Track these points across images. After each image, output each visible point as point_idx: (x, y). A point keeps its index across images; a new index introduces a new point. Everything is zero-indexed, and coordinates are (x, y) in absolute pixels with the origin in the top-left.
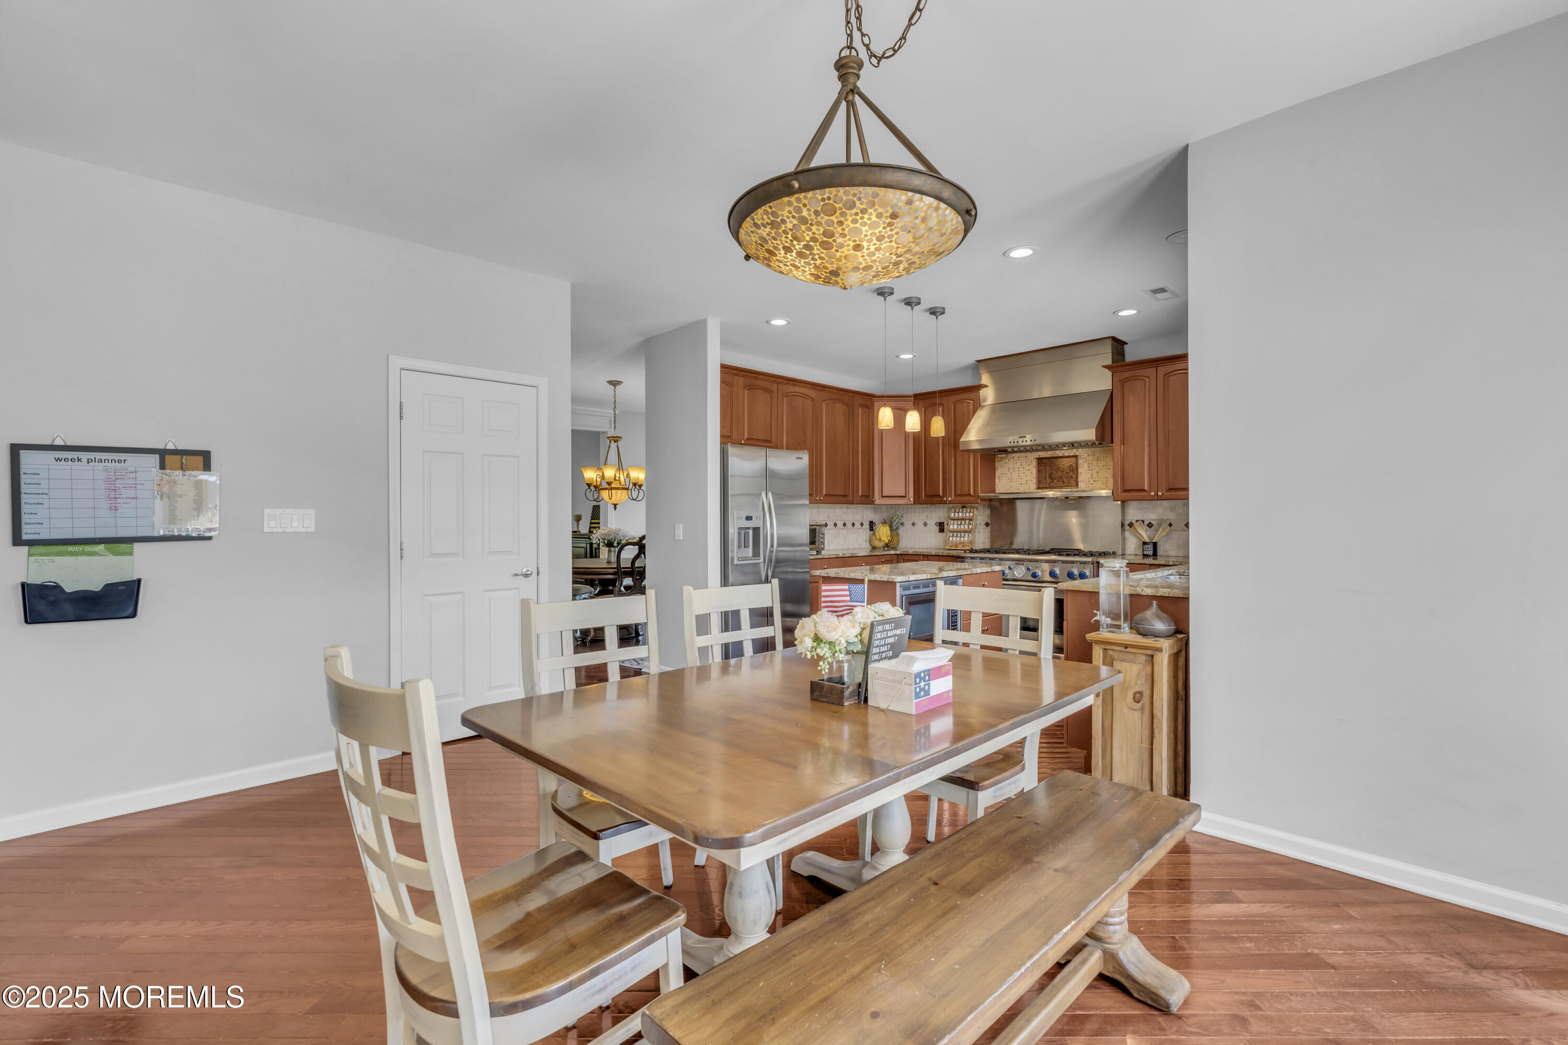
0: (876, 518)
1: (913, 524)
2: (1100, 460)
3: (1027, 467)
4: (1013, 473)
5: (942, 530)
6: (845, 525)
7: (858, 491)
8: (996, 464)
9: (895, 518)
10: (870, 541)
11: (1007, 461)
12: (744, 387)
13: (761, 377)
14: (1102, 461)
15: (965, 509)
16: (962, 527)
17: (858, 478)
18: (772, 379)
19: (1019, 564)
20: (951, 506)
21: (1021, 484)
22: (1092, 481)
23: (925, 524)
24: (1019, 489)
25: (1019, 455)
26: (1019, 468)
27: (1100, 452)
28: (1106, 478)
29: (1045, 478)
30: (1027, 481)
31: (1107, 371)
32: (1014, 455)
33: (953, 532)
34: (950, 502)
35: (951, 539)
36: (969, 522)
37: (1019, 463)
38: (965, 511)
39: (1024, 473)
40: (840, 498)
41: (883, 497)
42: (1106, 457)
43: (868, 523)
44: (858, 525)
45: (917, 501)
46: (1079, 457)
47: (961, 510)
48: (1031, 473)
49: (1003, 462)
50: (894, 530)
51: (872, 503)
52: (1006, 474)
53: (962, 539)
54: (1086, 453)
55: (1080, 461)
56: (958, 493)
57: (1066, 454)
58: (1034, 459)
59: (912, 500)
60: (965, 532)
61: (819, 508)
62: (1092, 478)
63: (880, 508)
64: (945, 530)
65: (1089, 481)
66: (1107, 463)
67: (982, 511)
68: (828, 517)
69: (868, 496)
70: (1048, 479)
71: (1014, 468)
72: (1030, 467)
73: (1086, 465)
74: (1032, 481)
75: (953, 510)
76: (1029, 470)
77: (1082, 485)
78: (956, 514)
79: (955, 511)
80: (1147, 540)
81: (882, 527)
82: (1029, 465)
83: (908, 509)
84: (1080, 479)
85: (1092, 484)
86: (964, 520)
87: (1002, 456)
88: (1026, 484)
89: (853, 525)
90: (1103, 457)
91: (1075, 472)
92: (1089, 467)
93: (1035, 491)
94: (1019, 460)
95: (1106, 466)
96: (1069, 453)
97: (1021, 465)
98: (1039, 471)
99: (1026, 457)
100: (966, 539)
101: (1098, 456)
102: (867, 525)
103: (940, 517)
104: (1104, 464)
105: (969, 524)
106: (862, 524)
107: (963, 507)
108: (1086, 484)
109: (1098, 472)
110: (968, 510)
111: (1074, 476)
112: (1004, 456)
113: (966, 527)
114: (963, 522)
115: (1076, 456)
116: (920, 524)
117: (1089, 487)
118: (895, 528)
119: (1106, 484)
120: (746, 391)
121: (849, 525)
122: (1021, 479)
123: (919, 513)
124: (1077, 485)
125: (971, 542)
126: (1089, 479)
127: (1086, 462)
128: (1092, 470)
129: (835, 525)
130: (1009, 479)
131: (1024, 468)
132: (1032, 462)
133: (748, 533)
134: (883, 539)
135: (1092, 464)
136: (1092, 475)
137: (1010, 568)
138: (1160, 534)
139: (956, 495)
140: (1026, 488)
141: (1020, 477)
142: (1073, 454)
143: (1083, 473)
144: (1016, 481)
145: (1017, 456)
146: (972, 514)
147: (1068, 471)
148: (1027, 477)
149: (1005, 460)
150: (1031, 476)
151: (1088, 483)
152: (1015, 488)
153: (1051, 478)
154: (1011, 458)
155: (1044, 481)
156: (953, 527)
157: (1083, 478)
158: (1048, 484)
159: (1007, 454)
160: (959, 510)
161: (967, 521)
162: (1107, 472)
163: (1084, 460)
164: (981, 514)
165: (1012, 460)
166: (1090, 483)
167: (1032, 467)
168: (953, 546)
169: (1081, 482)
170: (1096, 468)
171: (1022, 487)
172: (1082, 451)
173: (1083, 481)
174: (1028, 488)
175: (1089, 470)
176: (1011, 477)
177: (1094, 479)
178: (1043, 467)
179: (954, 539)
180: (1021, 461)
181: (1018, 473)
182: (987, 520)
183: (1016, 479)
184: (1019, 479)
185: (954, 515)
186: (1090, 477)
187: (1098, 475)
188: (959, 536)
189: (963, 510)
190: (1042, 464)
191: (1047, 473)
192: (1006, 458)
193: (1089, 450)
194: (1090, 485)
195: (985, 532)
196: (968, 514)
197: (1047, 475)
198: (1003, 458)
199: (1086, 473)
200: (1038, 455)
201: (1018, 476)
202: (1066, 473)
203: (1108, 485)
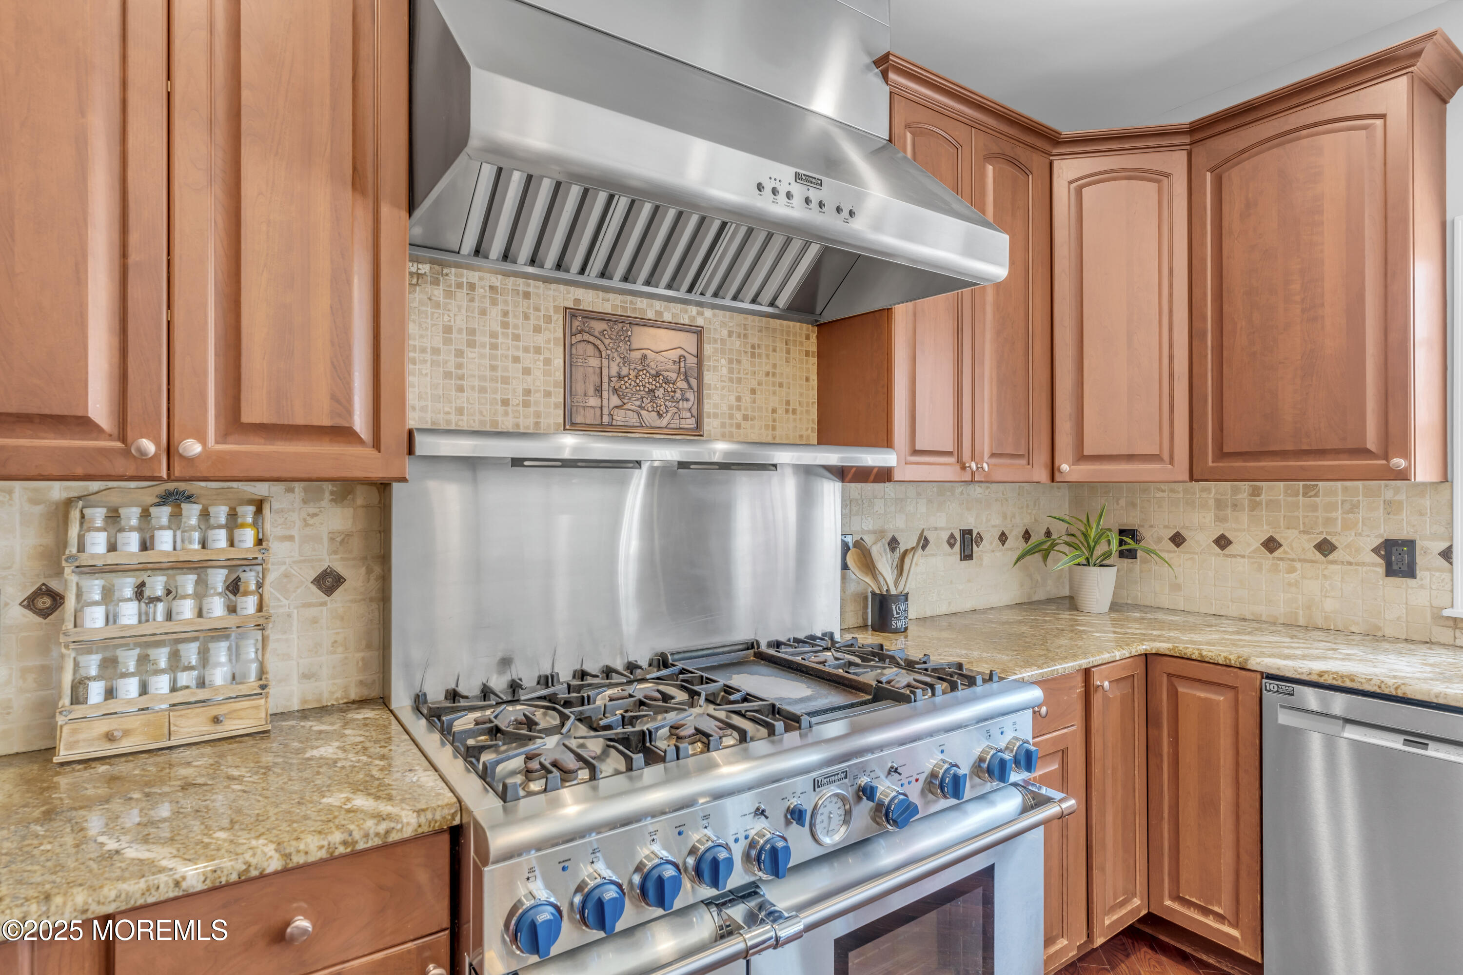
2: (760, 356)
3: (528, 339)
11: (438, 293)
14: (764, 360)
15: (188, 509)
16: (182, 608)
21: (505, 402)
22: (739, 416)
24: (494, 424)
25: (499, 279)
26: (494, 335)
27: (761, 331)
29: (599, 390)
30: (527, 392)
32: (480, 275)
35: (96, 691)
36: (236, 581)
37: (495, 313)
38: (190, 520)
39: (516, 360)
46: (706, 335)
47: (163, 514)
48: (547, 362)
52: (436, 351)
53: (190, 679)
54: (724, 324)
55: (708, 350)
57: (667, 317)
58: (556, 309)
62: (739, 408)
65: (731, 417)
66: (774, 366)
70: (605, 395)
71: (472, 332)
72: (540, 340)
73: (723, 365)
74: (548, 394)
75: (98, 515)
76: (538, 350)
77: (711, 427)
79: (114, 517)
82: (537, 330)
84: (707, 407)
85: (739, 426)
90: (767, 346)
91: (694, 382)
92: (731, 371)
94: (494, 302)
96: (674, 315)
97: (505, 325)
98: (572, 362)
99: (527, 295)
101: (756, 341)
104: (769, 368)
105: (235, 590)
107: (174, 498)
108: (723, 425)
109: (753, 391)
110: (220, 513)
111: (693, 397)
112: (425, 268)
113: (214, 607)
115: (699, 332)
117: (731, 435)
119: (774, 428)
122: (506, 381)
124: (698, 427)
126: (731, 408)
127: (723, 352)
128: (739, 381)
130: (447, 374)
131: (517, 338)
132: (548, 319)
135: (739, 362)
136: (739, 399)
140: (521, 421)
141: (499, 374)
142: (687, 322)
143: (716, 388)
144: (482, 390)
145: (487, 284)
146: (247, 537)
147: (674, 376)
148: (529, 379)
149: (429, 288)
150: (546, 373)
151: (727, 421)
152: (477, 417)
153: (615, 390)
154: (459, 286)
155: (593, 402)
156: (110, 619)
157: (716, 406)
158: (598, 411)
159: (443, 264)
160: (146, 515)
161: (218, 578)
162: (774, 393)
163: (718, 346)
164: (294, 532)
165: (462, 295)
166: (735, 421)
167: (548, 341)
168: (126, 733)
169: (709, 417)
170: (749, 376)
171: (506, 414)
172: (714, 315)
173: (716, 416)
174: (531, 421)
175: (731, 380)
176: (459, 366)
177: (743, 412)
178: (590, 348)
179: (130, 688)
180: (506, 302)
181: (493, 357)
182: (326, 559)
183: (482, 378)
184: (494, 380)
185: (112, 547)
186: (735, 403)
187: (754, 402)
188: (163, 664)
189: (177, 515)
190: (586, 337)
191: (605, 371)
192: (436, 282)
193: (732, 318)
194: (734, 430)
195: (315, 621)
196: (220, 539)
197: (605, 379)
198: (419, 276)
199: (723, 388)
200: (572, 297)
201: (493, 368)
202: (667, 382)
203: (777, 433)
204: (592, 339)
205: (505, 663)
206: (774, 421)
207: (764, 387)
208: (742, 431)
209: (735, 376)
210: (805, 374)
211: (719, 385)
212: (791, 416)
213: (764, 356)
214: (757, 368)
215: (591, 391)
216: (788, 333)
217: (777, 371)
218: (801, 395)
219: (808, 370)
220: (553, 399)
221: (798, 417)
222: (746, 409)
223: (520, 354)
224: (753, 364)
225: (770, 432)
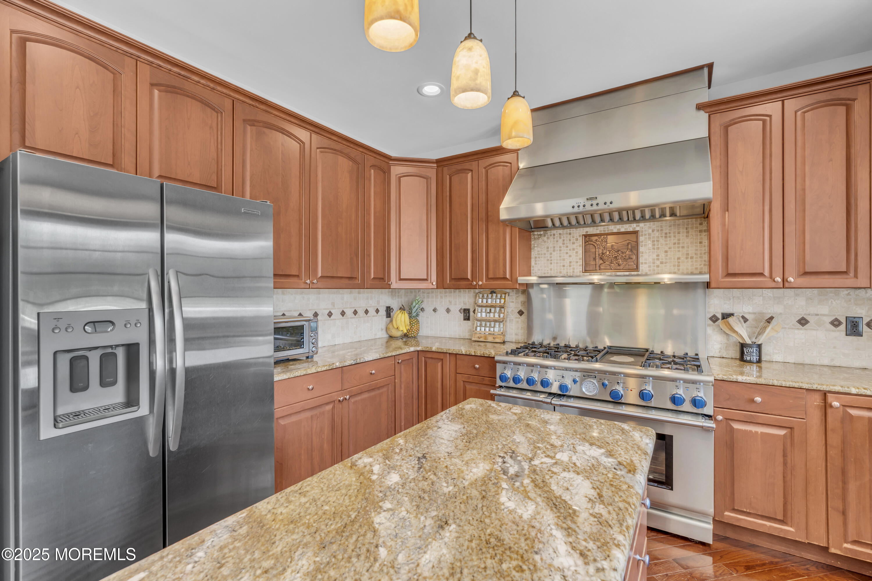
0: (395, 304)
1: (435, 310)
2: (670, 237)
3: (571, 246)
4: (554, 253)
5: (467, 318)
6: (355, 312)
7: (369, 272)
8: (532, 243)
9: (414, 304)
10: (387, 329)
11: (545, 238)
12: (152, 85)
13: (196, 78)
14: (672, 238)
15: (494, 295)
16: (492, 315)
17: (369, 256)
18: (219, 88)
19: (589, 376)
20: (477, 291)
21: (564, 266)
22: (658, 263)
23: (448, 311)
24: (560, 272)
25: (561, 231)
26: (560, 247)
27: (670, 226)
28: (679, 258)
29: (595, 259)
30: (570, 262)
31: (702, 113)
32: (554, 232)
33: (480, 320)
34: (481, 287)
35: (478, 329)
36: (500, 310)
37: (561, 241)
38: (494, 297)
39: (567, 253)
40: (346, 281)
41: (401, 279)
42: (679, 233)
43: (385, 309)
44: (372, 312)
45: (441, 285)
46: (640, 234)
47: (490, 296)
48: (577, 252)
49: (540, 240)
50: (413, 318)
51: (388, 287)
52: (545, 254)
53: (492, 329)
54: (650, 228)
55: (641, 239)
56: (491, 276)
57: (623, 230)
58: (580, 236)
59: (434, 283)
60: (495, 321)
61: (319, 293)
62: (658, 259)
63: (399, 293)
64: (471, 318)
65: (654, 263)
66: (679, 240)
67: (514, 297)
68: (333, 304)
69: (383, 279)
70: (597, 260)
71: (554, 247)
72: (574, 246)
73: (649, 243)
74: (577, 262)
75: (481, 295)
76: (574, 249)
77: (643, 268)
78: (485, 301)
79: (483, 296)
80: (748, 341)
81: (400, 315)
82: (573, 243)
83: (428, 293)
84: (641, 260)
85: (658, 266)
86: (495, 307)
87: (539, 233)
88: (570, 266)
89: (367, 312)
90: (674, 233)
91: (635, 252)
92: (654, 245)
93: (582, 274)
94: (560, 238)
95: (679, 243)
96: (625, 229)
97: (563, 244)
98: (586, 251)
99: (570, 234)
100: (496, 329)
101: (668, 231)
102: (383, 312)
103: (465, 304)
105: (500, 312)
106: (377, 311)
107: (492, 293)
108: (650, 267)
109: (666, 252)
110: (499, 296)
111: (634, 257)
112: (542, 233)
113: (497, 315)
114: (493, 310)
115: (636, 233)
116: (442, 310)
117: (654, 270)
118: (414, 314)
119: (679, 266)
120: (156, 92)
121: (361, 312)
122: (564, 260)
123: (441, 297)
124: (637, 269)
125: (503, 334)
126: (654, 259)
127: (649, 238)
128: (658, 248)
129: (343, 313)
130: (548, 260)
131: (567, 247)
132: (577, 240)
133: (115, 355)
134: (401, 329)
135: (658, 241)
136: (658, 256)
137: (575, 381)
138: (768, 333)
139: (488, 278)
140: (568, 271)
141: (562, 258)
142: (631, 230)
143: (646, 253)
144: (557, 263)
145: (558, 233)
146: (503, 301)
147: (625, 250)
148: (571, 258)
149: (543, 238)
150: (577, 256)
151: (652, 265)
152: (556, 271)
153: (601, 258)
154: (551, 235)
155: (593, 263)
156: (481, 315)
157: (646, 259)
158: (595, 266)
159: (546, 231)
160: (488, 296)
161: (498, 309)
162: (679, 251)
163: (647, 236)
164: (514, 301)
165: (552, 237)
166: (656, 265)
167: (577, 246)
168: (481, 337)
169: (642, 263)
170: (664, 246)
171: (564, 269)
172: (645, 225)
173: (645, 263)
174: (572, 270)
175: (654, 249)
176: (551, 257)
177: (660, 260)
178: (592, 246)
179: (483, 329)
180: (564, 237)
181: (560, 253)
182: (520, 308)
183: (557, 260)
184: (560, 260)
185: (482, 302)
186: (656, 257)
187: (667, 256)
188: (488, 325)
189: (492, 296)
190: (590, 243)
191: (597, 253)
192: (545, 236)
193: (654, 224)
194: (655, 268)
195: (518, 322)
196: (498, 301)
197: (597, 255)
198: (540, 235)
199: (649, 252)
200: (585, 231)
201: (560, 257)
202: (623, 253)
203: (681, 268)
204: (592, 243)
205: (555, 339)
206: (679, 263)
207: (672, 249)
208: (660, 268)
209: (655, 247)
210: (699, 241)
211: (647, 251)
212: (690, 260)
213: (672, 237)
214: (668, 242)
215: (592, 259)
216: (688, 225)
217: (681, 242)
218: (696, 250)
219: (701, 238)
220: (579, 264)
221: (694, 260)
222: (662, 259)
223: (568, 251)
224: (665, 241)
225: (676, 267)
